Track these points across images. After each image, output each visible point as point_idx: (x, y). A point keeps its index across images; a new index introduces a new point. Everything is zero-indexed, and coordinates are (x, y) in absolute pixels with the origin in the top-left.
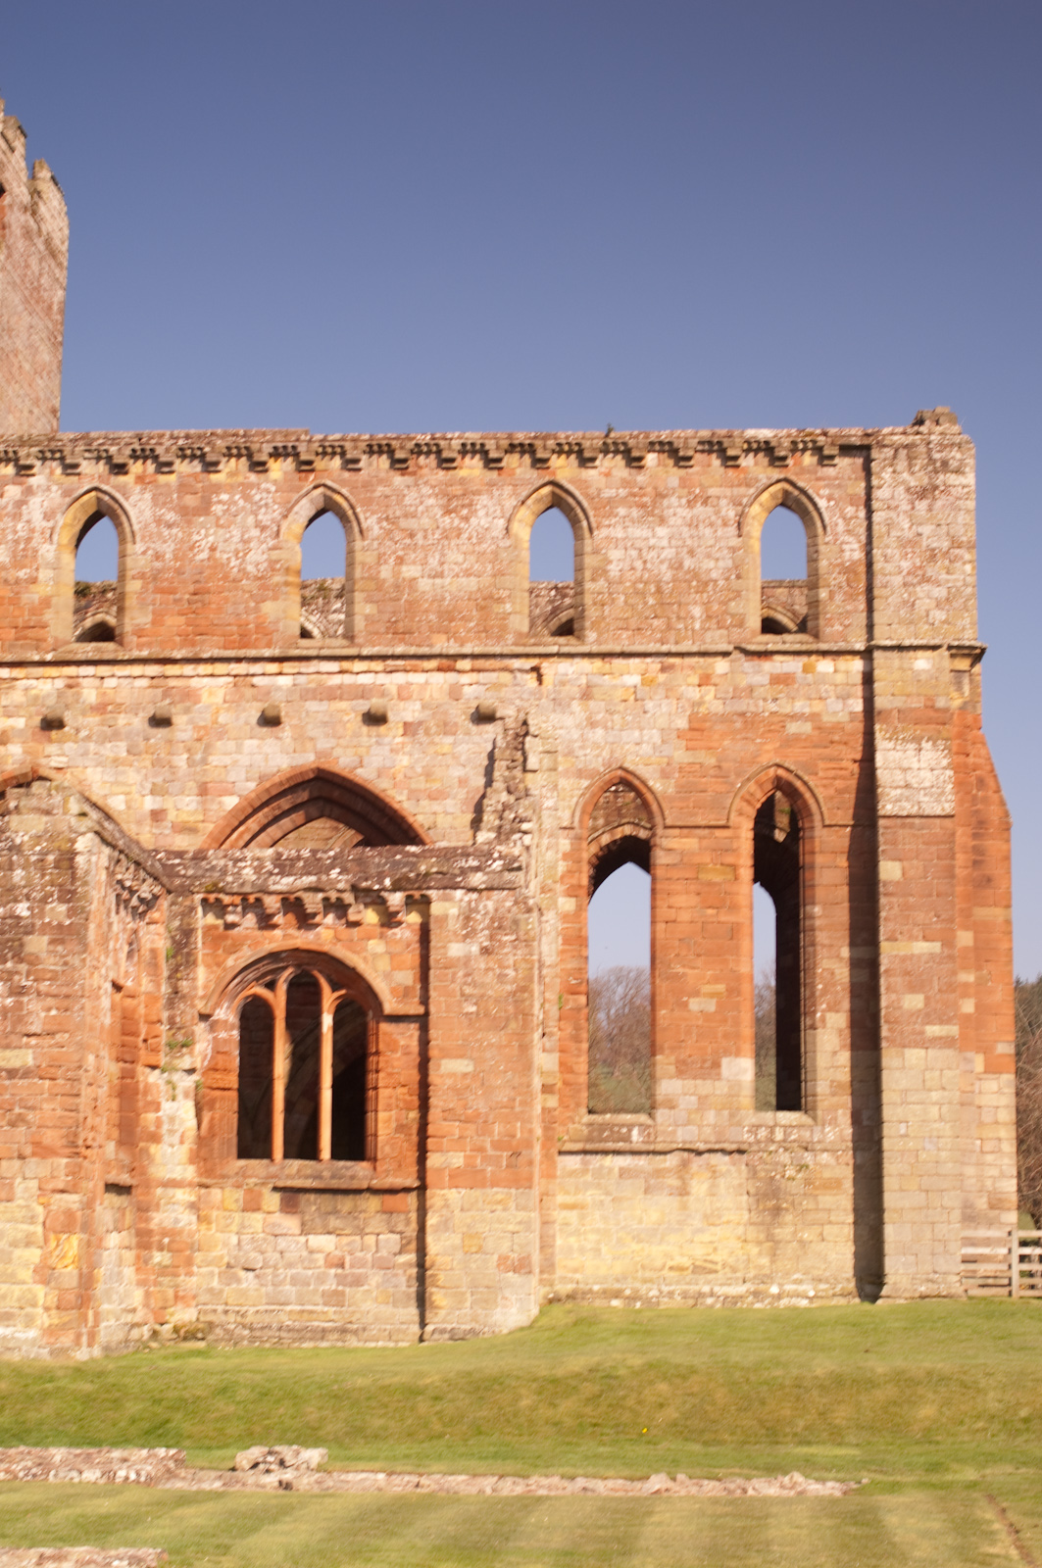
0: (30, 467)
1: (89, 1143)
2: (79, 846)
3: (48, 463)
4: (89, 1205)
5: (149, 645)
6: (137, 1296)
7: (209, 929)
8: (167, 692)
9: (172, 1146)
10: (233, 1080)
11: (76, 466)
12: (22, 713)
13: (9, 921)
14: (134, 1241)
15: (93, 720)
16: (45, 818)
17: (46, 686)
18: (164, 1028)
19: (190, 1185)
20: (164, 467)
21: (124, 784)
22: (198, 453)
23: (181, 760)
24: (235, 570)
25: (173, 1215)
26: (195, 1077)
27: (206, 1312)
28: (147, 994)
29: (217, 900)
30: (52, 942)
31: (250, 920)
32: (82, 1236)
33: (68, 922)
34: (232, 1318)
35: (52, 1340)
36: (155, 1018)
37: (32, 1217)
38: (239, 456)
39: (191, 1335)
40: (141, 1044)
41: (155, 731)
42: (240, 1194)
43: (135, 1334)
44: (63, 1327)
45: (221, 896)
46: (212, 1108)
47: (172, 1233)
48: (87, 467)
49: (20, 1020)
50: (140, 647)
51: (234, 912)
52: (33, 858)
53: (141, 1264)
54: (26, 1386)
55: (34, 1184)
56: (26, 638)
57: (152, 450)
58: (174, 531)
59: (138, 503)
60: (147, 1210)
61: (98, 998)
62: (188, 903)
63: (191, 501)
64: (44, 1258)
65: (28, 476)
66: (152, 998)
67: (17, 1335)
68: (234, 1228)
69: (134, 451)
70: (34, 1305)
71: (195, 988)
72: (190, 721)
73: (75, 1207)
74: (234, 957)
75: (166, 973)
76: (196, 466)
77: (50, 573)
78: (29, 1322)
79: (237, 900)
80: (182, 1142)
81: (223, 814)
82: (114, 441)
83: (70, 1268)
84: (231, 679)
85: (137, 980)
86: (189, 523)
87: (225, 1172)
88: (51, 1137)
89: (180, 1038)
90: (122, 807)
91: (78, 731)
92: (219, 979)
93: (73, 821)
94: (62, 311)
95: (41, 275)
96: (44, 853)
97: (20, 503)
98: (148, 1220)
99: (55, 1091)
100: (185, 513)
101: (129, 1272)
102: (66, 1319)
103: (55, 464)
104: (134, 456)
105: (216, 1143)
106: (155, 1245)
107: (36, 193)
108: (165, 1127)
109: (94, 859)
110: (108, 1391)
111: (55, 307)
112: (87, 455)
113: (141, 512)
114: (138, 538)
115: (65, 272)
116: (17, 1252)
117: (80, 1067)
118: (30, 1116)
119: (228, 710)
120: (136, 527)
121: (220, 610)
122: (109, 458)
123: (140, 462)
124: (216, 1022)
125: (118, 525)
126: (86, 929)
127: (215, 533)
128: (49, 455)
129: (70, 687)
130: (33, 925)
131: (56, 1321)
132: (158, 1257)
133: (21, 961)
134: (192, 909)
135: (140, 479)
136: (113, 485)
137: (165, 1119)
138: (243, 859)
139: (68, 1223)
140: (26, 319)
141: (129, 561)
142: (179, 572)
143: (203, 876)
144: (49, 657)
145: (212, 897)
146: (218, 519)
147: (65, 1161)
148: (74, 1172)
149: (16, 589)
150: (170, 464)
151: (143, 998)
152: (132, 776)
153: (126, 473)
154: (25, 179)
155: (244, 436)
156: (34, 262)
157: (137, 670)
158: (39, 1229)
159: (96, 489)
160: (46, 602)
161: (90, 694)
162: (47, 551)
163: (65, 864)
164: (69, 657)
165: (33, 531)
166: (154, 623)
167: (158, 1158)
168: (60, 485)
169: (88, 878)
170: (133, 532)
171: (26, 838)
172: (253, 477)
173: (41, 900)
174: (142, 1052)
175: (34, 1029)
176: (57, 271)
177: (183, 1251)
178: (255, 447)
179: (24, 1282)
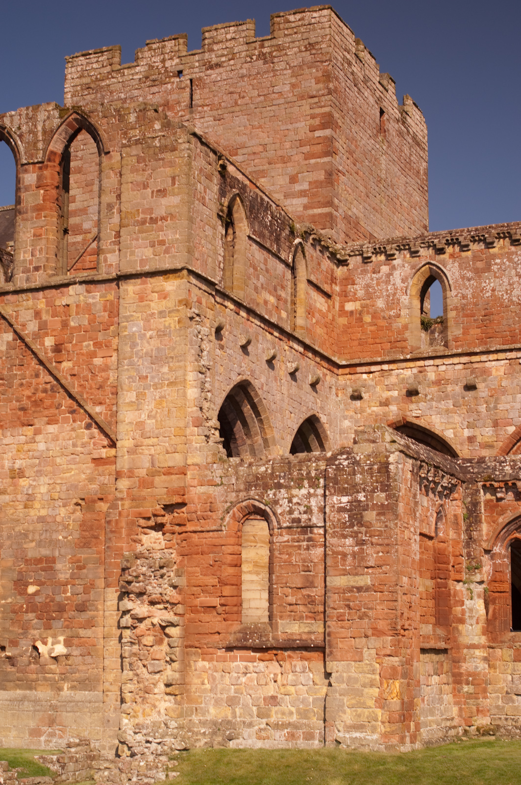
0: (393, 255)
1: (406, 627)
2: (391, 459)
3: (402, 252)
4: (409, 662)
5: (462, 346)
6: (455, 710)
7: (487, 502)
8: (473, 371)
9: (472, 625)
10: (507, 587)
11: (417, 252)
12: (396, 388)
13: (354, 504)
14: (451, 680)
15: (434, 389)
16: (372, 445)
17: (407, 373)
18: (464, 559)
19: (484, 647)
20: (464, 248)
21: (453, 423)
22: (482, 238)
23: (483, 408)
24: (506, 301)
25: (474, 664)
26: (484, 586)
27: (495, 719)
28: (453, 540)
29: (491, 485)
30: (378, 514)
31: (510, 496)
32: (402, 680)
33: (386, 503)
34: (510, 722)
35: (387, 740)
36: (458, 554)
37: (373, 670)
38: (504, 238)
39: (486, 733)
40: (451, 568)
41: (467, 393)
42: (511, 652)
43: (452, 732)
44: (392, 733)
45: (493, 483)
46: (494, 603)
47: (474, 675)
48: (423, 252)
49: (363, 559)
50: (457, 347)
51: (502, 492)
52: (366, 468)
53: (456, 692)
54: (369, 767)
55: (373, 652)
56: (396, 347)
57: (457, 239)
58: (472, 282)
59: (452, 270)
60: (459, 662)
61: (409, 544)
62: (475, 488)
63: (480, 265)
64: (381, 694)
65: (392, 260)
66: (456, 542)
67: (367, 737)
68: (509, 671)
69: (447, 240)
70: (376, 720)
71: (481, 535)
72: (487, 386)
73: (396, 664)
74: (503, 517)
75: (464, 528)
76: (482, 246)
77: (407, 311)
78: (374, 730)
79: (502, 485)
80: (477, 623)
81: (507, 436)
82: (437, 237)
83: (395, 699)
84: (508, 361)
85: (446, 532)
86: (480, 277)
87: (503, 639)
88: (382, 625)
89: (474, 564)
90: (453, 436)
91: (426, 395)
92: (495, 530)
93: (387, 445)
94: (425, 174)
95: (411, 155)
96: (372, 465)
97: (389, 275)
98: (459, 668)
99: (383, 598)
100: (478, 272)
101: (448, 698)
102: (394, 728)
103: (406, 252)
104: (448, 243)
105: (497, 623)
106: (464, 682)
107: (404, 113)
108: (467, 614)
109: (400, 466)
110: (414, 771)
111: (422, 172)
112: (422, 245)
113: (453, 274)
114: (452, 288)
115: (427, 153)
116: (366, 690)
117: (397, 585)
118: (370, 613)
119: (507, 379)
120: (451, 282)
121: (499, 323)
122: (435, 245)
123: (451, 246)
124: (494, 554)
125: (442, 282)
126: (397, 507)
127: (494, 281)
128: (402, 247)
129: (421, 372)
130: (368, 505)
131: (388, 730)
132: (466, 688)
133: (362, 525)
134: (478, 491)
135: (452, 256)
136: (437, 260)
137: (466, 610)
138: (505, 461)
139: (392, 674)
140: (403, 179)
141: (448, 301)
142: (476, 304)
143: (483, 472)
144: (408, 357)
145: (488, 484)
146: (495, 273)
147: (390, 638)
148: (396, 644)
149: (389, 321)
150: (467, 246)
151: (451, 542)
152: (457, 419)
153: (444, 253)
154: (396, 106)
155: (508, 226)
156: (406, 149)
157: (456, 360)
158: (378, 677)
159: (429, 263)
160: (406, 327)
161: (432, 376)
162: (405, 299)
163: (384, 470)
164: (420, 356)
165: (396, 289)
166: (463, 334)
167: (464, 632)
168: (409, 263)
169: (397, 478)
170: (449, 285)
171: (362, 457)
172: (513, 248)
173: (371, 492)
174: (452, 573)
175: (370, 564)
176: (422, 153)
177: (481, 685)
178: (512, 232)
179: (370, 707)
